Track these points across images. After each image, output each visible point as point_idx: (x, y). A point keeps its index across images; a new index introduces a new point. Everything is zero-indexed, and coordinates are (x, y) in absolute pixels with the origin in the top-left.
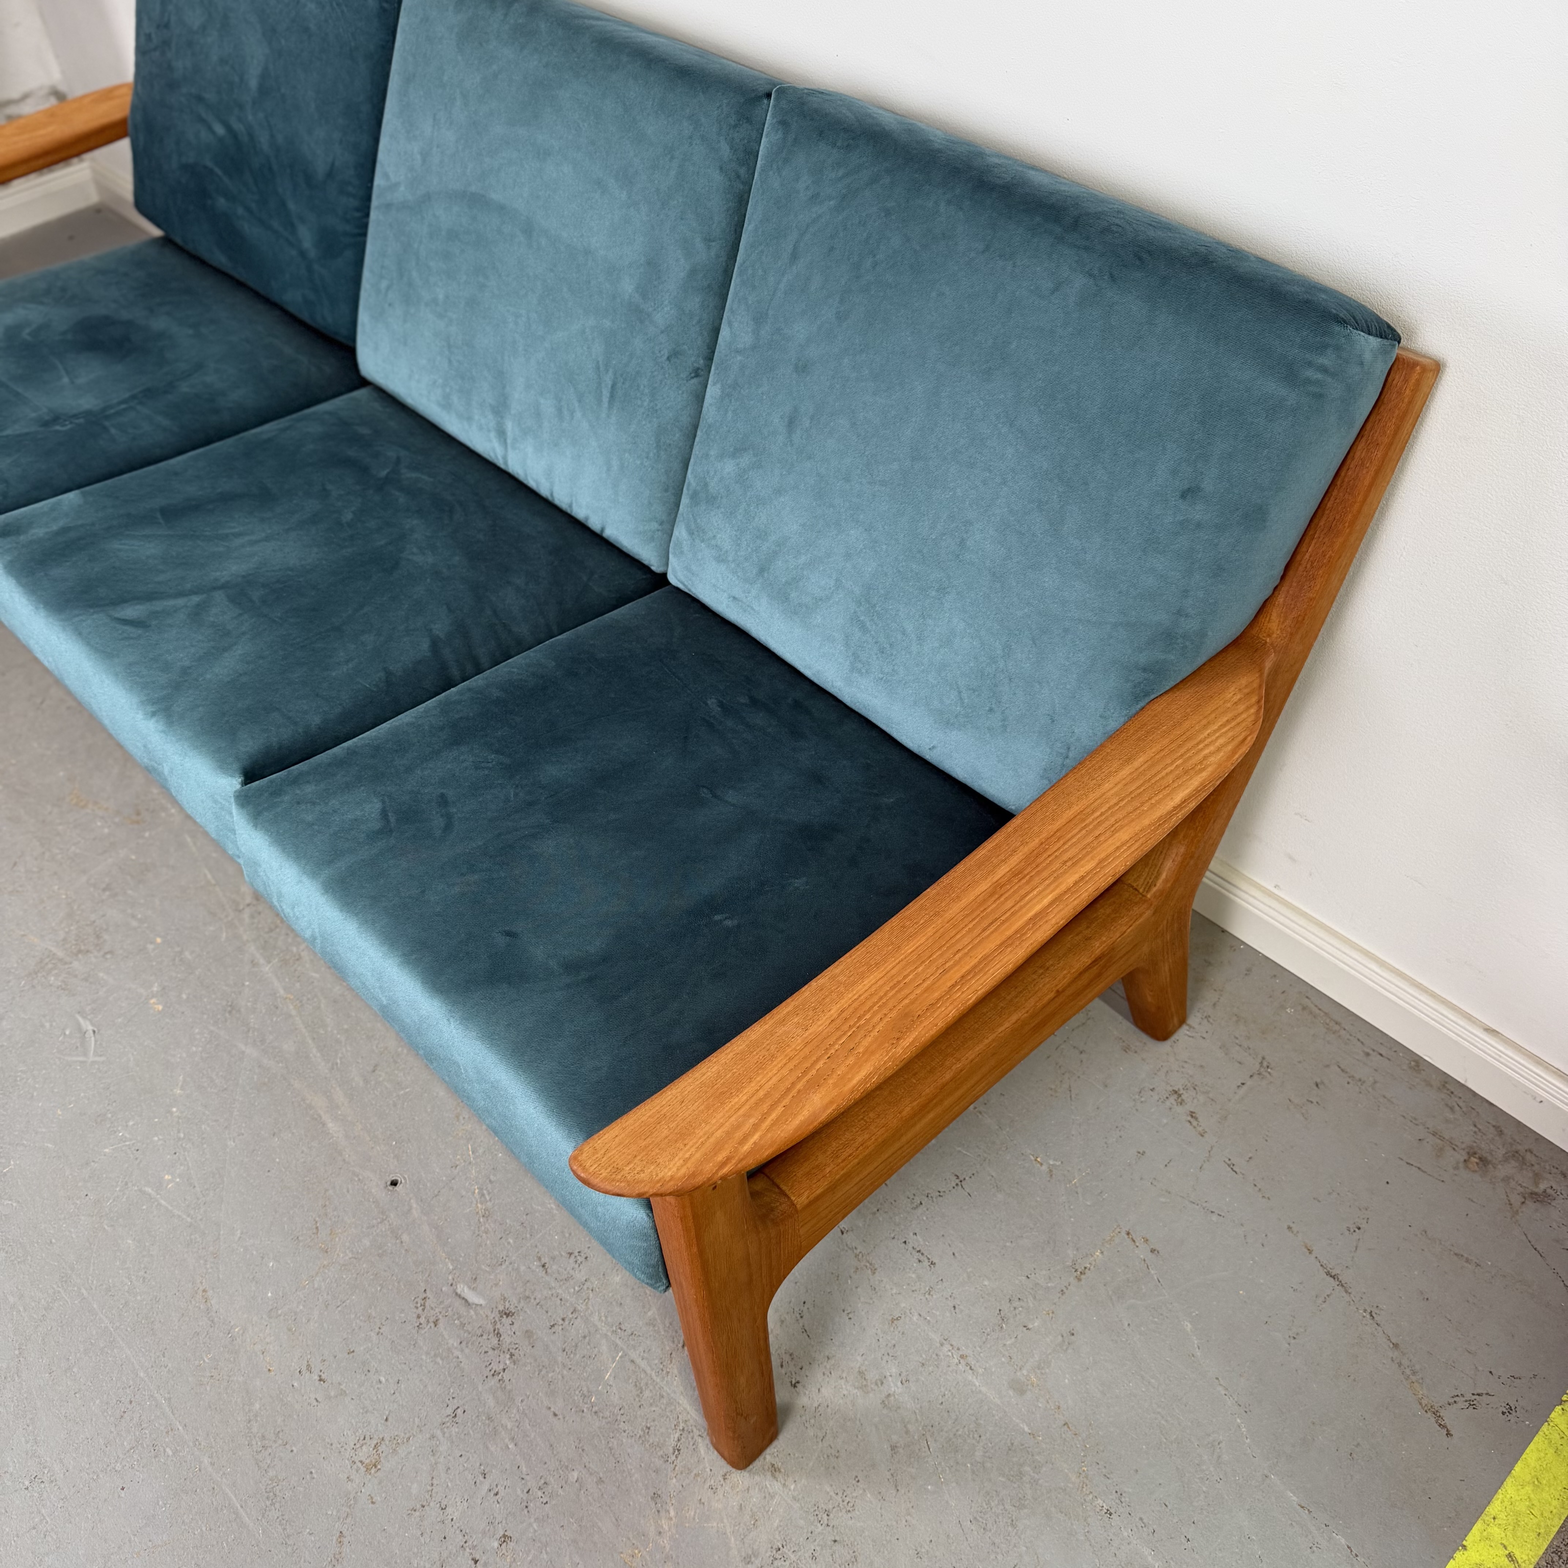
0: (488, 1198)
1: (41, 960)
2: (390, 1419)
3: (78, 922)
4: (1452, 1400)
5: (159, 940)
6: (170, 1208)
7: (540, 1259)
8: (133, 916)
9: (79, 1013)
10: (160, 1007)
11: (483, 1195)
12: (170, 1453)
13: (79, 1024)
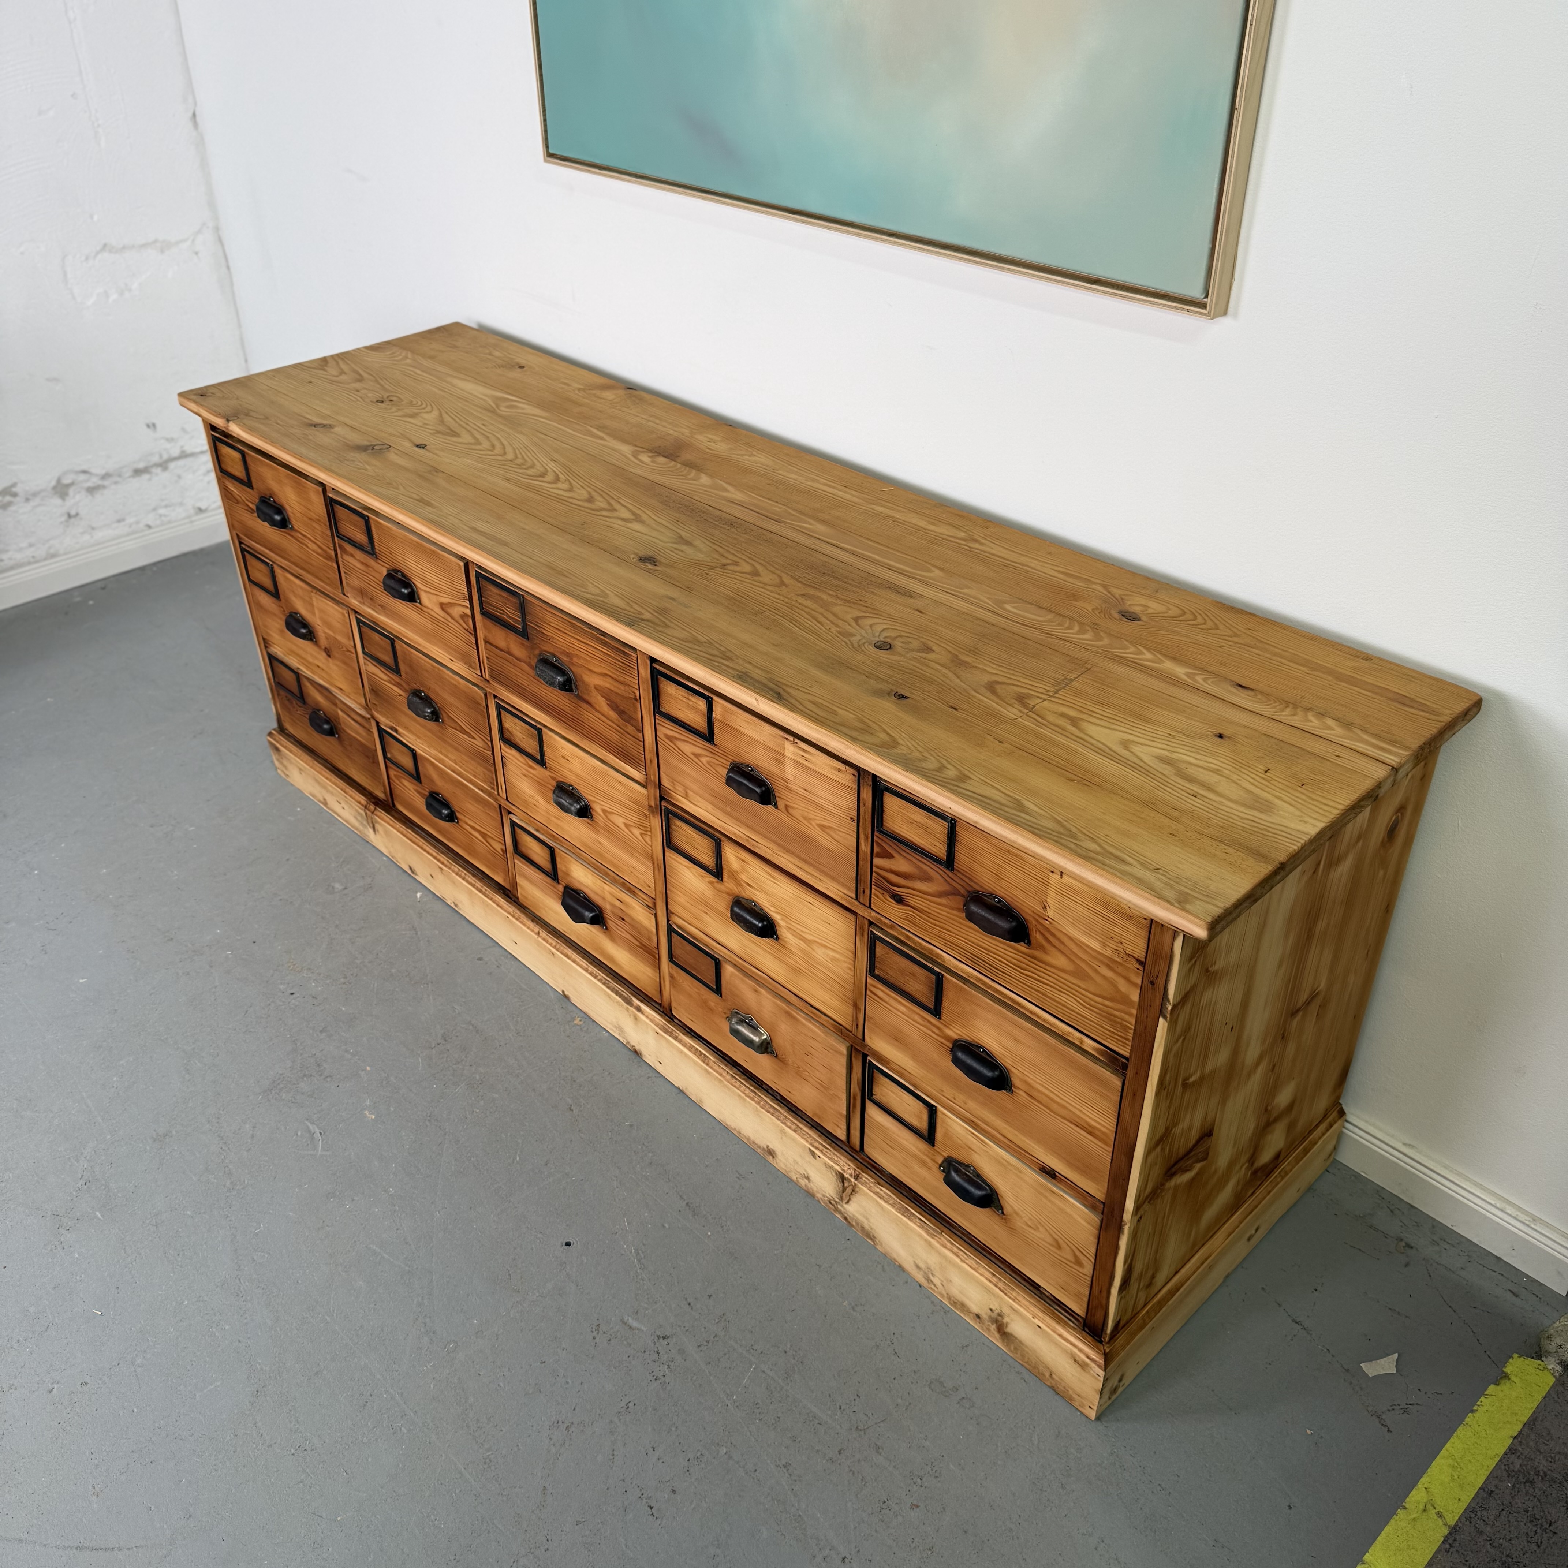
0: (642, 1256)
1: (274, 1082)
2: (577, 1409)
3: (301, 1054)
4: (1390, 1408)
5: (368, 1068)
6: (392, 1260)
7: (686, 1299)
8: (347, 1051)
9: (307, 1120)
10: (373, 1117)
11: (638, 1254)
12: (405, 1431)
13: (308, 1127)
